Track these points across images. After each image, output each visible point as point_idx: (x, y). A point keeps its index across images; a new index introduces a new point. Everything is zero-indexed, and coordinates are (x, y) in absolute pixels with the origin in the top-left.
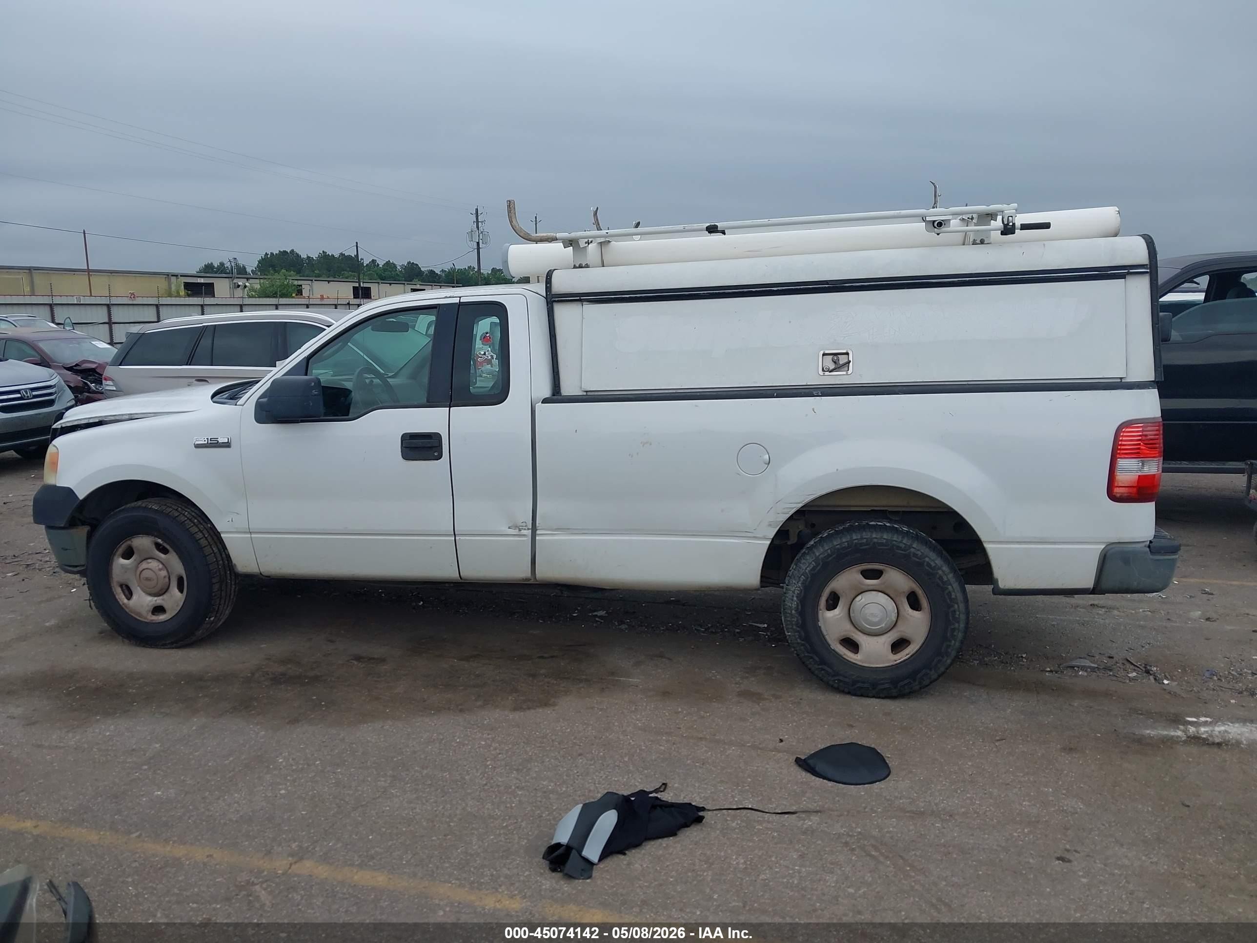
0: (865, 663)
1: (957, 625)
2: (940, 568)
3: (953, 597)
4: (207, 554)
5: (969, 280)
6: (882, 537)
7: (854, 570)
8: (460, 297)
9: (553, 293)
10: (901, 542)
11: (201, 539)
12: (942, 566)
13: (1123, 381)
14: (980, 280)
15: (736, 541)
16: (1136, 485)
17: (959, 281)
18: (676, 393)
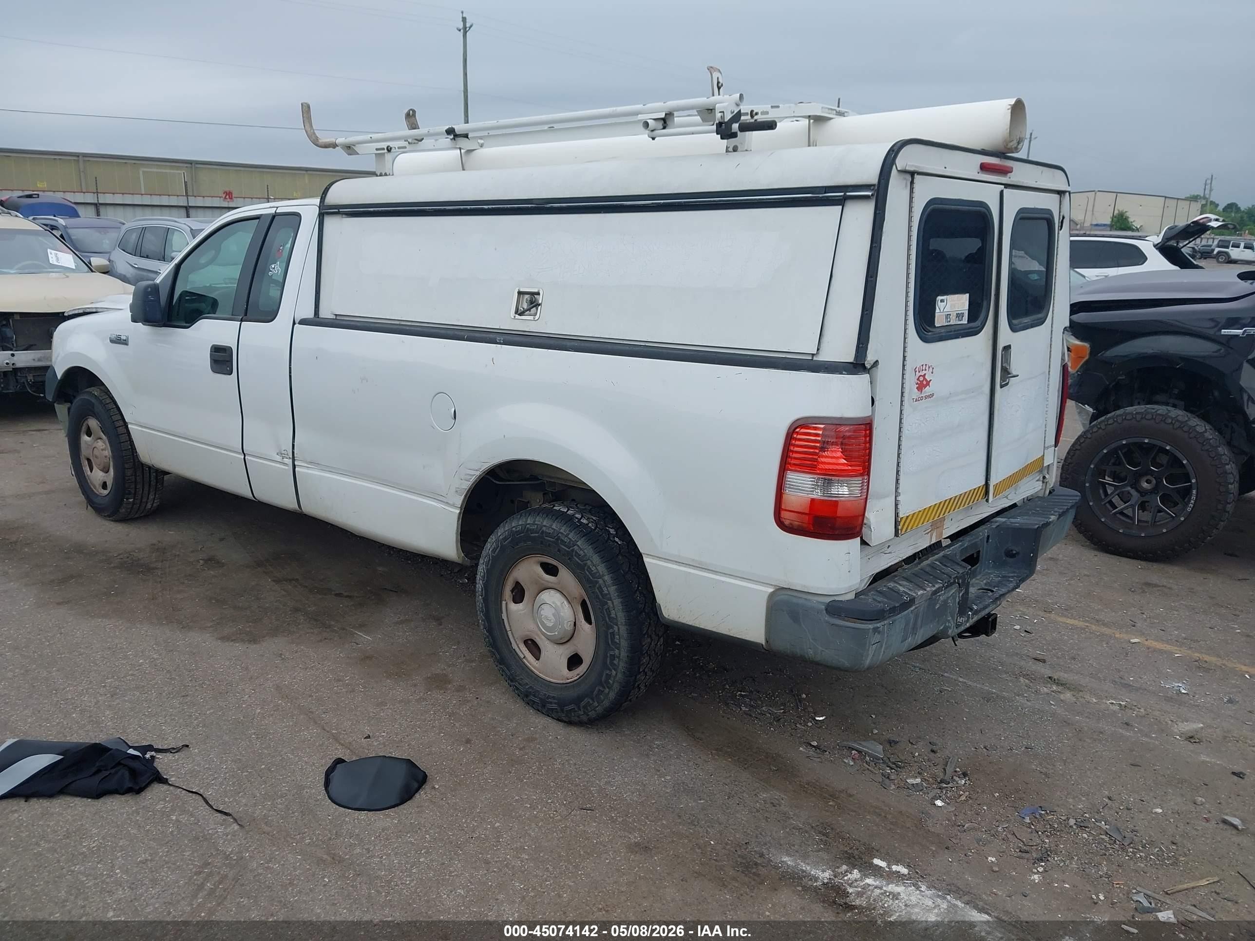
0: (542, 674)
1: (617, 652)
2: (600, 577)
3: (613, 615)
4: (122, 441)
5: (664, 203)
6: (550, 527)
7: (534, 559)
8: (277, 208)
9: (325, 204)
10: (567, 536)
11: (120, 427)
12: (603, 575)
13: (815, 359)
14: (675, 203)
15: (435, 504)
16: (807, 511)
17: (653, 204)
18: (400, 325)
